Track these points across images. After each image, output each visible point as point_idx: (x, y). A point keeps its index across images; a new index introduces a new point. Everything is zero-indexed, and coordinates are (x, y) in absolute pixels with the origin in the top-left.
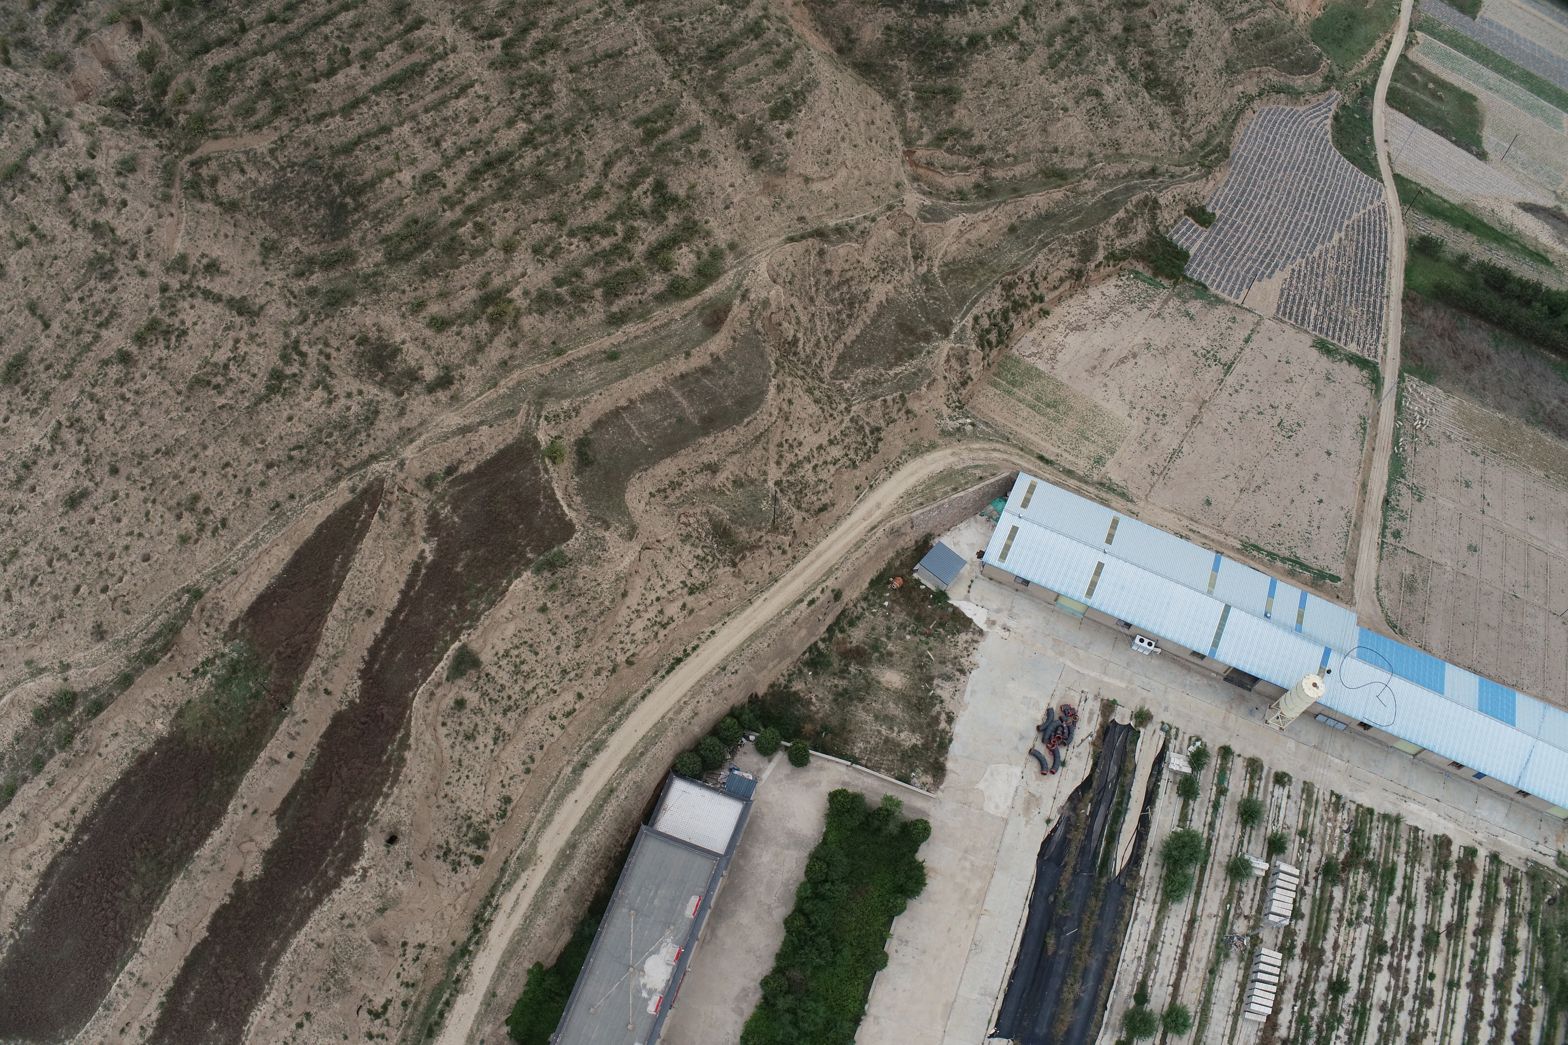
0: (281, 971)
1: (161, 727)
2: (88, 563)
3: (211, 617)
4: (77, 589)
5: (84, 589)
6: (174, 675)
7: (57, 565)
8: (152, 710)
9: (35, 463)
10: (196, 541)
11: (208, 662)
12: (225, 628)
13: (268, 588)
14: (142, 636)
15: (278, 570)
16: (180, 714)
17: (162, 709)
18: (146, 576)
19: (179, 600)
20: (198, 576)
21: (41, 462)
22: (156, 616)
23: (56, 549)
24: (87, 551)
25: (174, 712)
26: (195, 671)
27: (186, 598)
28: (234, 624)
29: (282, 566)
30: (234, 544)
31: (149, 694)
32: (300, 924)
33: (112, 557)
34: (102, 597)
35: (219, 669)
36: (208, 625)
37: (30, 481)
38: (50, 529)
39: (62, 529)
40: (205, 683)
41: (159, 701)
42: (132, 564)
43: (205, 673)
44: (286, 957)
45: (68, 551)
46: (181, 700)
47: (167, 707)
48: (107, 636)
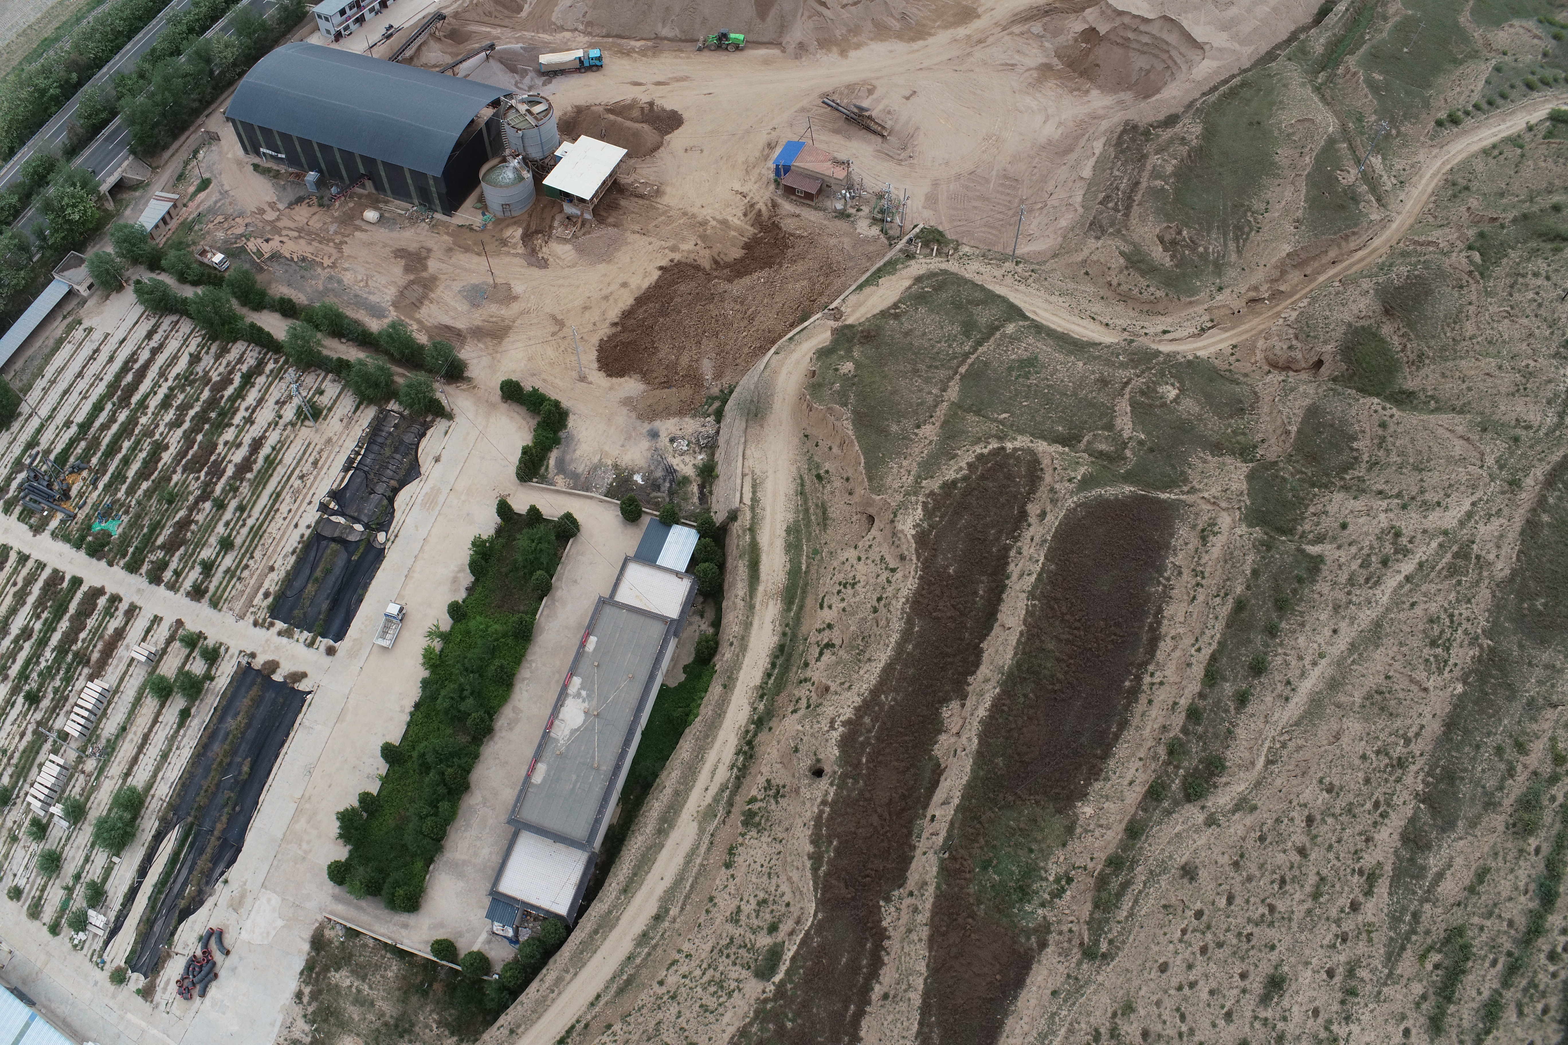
0: (897, 625)
1: (1086, 810)
2: (1228, 930)
3: (1070, 941)
4: (1230, 900)
5: (1222, 902)
6: (1090, 865)
7: (1263, 910)
8: (1102, 822)
9: (1343, 1002)
10: (1114, 1015)
11: (1058, 894)
12: (1053, 938)
13: (1015, 998)
14: (1138, 886)
15: (1010, 1022)
16: (1070, 830)
17: (1092, 827)
18: (1156, 949)
19: (1111, 942)
20: (1100, 979)
21: (1336, 1007)
22: (1131, 915)
23: (1271, 924)
24: (1235, 941)
25: (1079, 830)
26: (1070, 880)
27: (1104, 947)
28: (1043, 945)
29: (1007, 1028)
30: (1071, 1031)
31: (1110, 835)
32: (888, 669)
33: (1204, 950)
34: (1198, 906)
35: (1043, 888)
36: (1070, 931)
37: (1337, 979)
38: (1287, 940)
39: (1273, 948)
40: (1053, 870)
41: (1097, 834)
42: (1177, 953)
43: (1058, 880)
44: (895, 637)
45: (1256, 930)
46: (1075, 845)
47: (1087, 831)
48: (1178, 873)
